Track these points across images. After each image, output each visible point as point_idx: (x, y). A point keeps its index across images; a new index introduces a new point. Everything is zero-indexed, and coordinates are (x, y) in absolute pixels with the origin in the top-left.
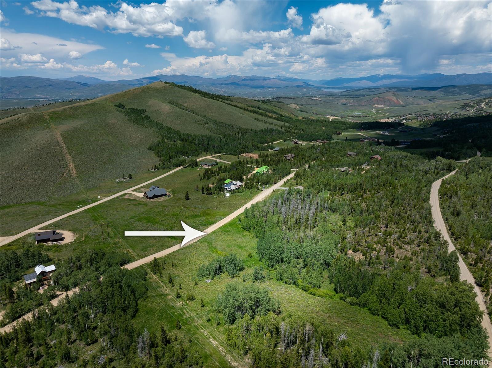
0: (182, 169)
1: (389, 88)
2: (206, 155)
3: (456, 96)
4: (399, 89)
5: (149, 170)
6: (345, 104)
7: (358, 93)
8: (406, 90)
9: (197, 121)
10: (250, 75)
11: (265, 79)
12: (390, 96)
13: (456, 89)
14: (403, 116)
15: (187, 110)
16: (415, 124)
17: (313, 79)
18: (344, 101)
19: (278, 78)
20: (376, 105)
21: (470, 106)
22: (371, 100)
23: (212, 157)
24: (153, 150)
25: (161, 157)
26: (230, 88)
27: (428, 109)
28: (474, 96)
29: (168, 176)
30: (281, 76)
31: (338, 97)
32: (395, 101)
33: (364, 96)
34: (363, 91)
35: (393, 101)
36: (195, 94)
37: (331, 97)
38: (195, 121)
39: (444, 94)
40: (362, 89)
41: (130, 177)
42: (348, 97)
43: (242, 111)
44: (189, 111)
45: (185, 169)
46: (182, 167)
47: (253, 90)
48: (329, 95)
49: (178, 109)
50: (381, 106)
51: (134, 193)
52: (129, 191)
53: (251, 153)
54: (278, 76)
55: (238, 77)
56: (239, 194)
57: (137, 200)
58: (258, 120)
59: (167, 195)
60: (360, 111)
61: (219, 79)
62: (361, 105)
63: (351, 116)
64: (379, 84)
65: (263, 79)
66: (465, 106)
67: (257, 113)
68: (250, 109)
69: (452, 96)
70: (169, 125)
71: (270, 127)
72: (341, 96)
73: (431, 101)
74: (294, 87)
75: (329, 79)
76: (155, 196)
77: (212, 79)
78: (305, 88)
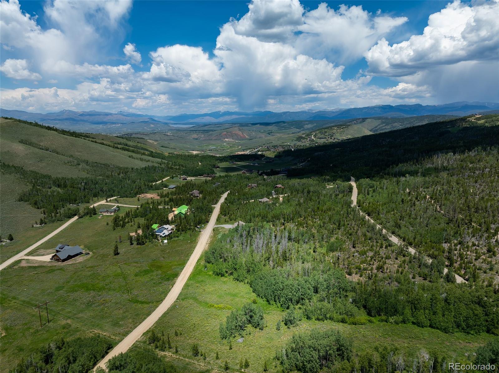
0: (77, 219)
1: (233, 124)
2: (98, 201)
3: (287, 130)
4: (242, 125)
5: (33, 226)
6: (197, 139)
7: (206, 128)
8: (247, 125)
9: (66, 162)
10: (88, 110)
11: (107, 114)
12: (236, 130)
13: (286, 124)
14: (256, 148)
15: (47, 150)
16: (270, 154)
17: (157, 115)
18: (195, 136)
19: (121, 113)
20: (226, 139)
21: (304, 138)
22: (220, 134)
23: (107, 202)
24: (26, 201)
25: (41, 209)
26: (66, 124)
27: (273, 142)
28: (300, 130)
29: (65, 229)
30: (124, 112)
31: (189, 132)
32: (242, 135)
33: (212, 131)
34: (210, 126)
35: (240, 135)
36: (50, 131)
37: (181, 132)
38: (64, 162)
39: (278, 129)
40: (209, 125)
41: (11, 238)
42: (198, 132)
43: (111, 148)
44: (51, 152)
45: (82, 219)
46: (76, 218)
47: (94, 126)
48: (179, 130)
49: (37, 150)
50: (230, 140)
51: (30, 258)
52: (21, 256)
53: (146, 193)
54: (121, 112)
55: (75, 113)
56: (176, 239)
57: (44, 266)
58: (133, 158)
59: (82, 253)
60: (214, 145)
61: (49, 114)
62: (212, 139)
63: (210, 150)
64: (221, 120)
65: (105, 114)
66: (300, 139)
67: (128, 150)
68: (119, 146)
69: (284, 130)
70: (31, 169)
71: (150, 164)
72: (191, 131)
73: (269, 134)
74: (139, 122)
75: (174, 115)
76: (70, 257)
77: (41, 114)
78: (152, 124)
